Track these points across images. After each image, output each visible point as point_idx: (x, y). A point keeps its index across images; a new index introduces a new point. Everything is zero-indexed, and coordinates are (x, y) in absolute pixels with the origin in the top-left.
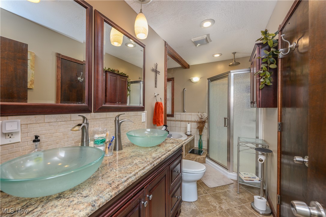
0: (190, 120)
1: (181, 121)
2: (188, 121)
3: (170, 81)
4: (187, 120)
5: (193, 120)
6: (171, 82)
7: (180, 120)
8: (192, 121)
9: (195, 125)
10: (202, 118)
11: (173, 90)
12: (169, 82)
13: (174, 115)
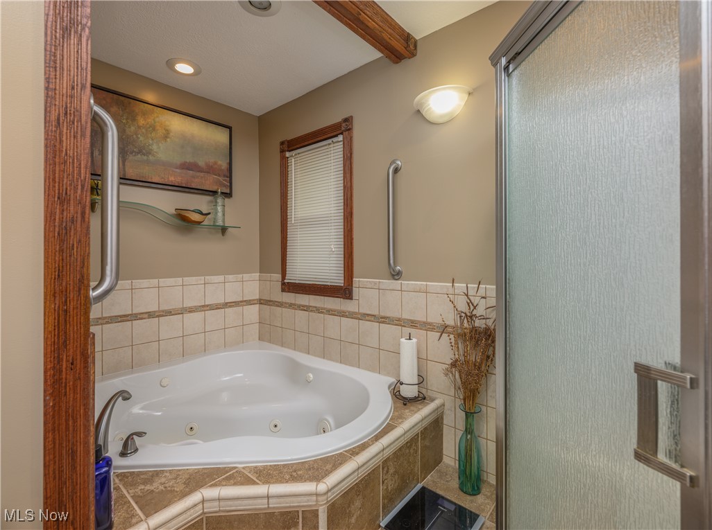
0: (419, 317)
1: (383, 320)
2: (412, 321)
3: (336, 136)
4: (406, 316)
5: (435, 318)
6: (340, 138)
7: (376, 313)
8: (427, 326)
9: (443, 350)
10: (471, 317)
11: (348, 175)
12: (335, 140)
13: (355, 290)
